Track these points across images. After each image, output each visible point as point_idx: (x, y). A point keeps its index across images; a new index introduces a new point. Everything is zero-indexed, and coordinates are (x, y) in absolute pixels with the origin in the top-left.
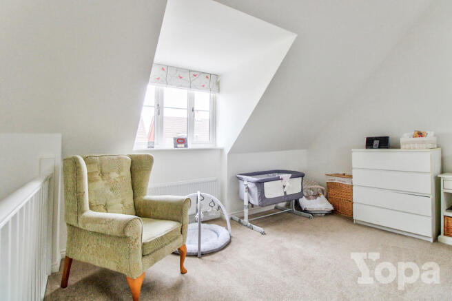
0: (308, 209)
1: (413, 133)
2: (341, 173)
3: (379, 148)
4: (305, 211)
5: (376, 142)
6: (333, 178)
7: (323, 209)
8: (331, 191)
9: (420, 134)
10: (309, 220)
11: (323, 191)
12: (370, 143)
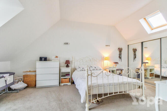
0: (16, 89)
1: (55, 56)
2: (29, 70)
3: (44, 61)
4: (15, 90)
5: (43, 59)
6: (26, 73)
7: (23, 87)
8: (25, 78)
9: (57, 57)
10: (17, 93)
11: (21, 79)
12: (41, 59)
